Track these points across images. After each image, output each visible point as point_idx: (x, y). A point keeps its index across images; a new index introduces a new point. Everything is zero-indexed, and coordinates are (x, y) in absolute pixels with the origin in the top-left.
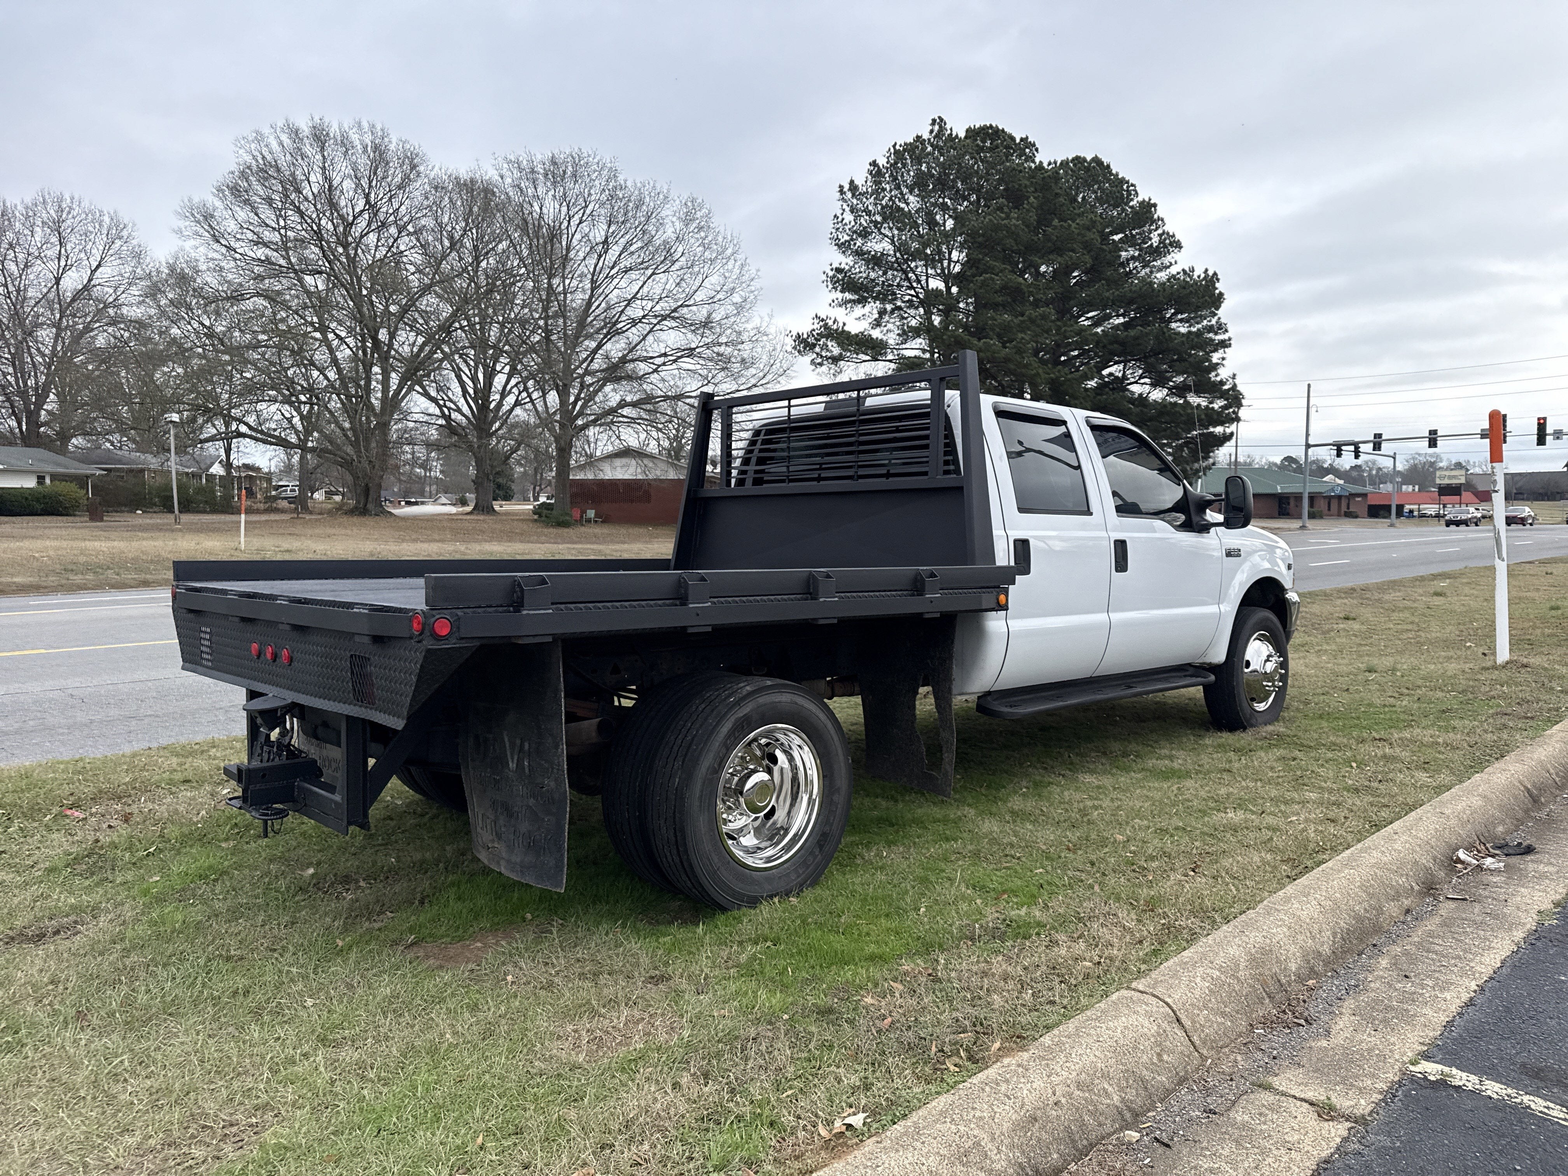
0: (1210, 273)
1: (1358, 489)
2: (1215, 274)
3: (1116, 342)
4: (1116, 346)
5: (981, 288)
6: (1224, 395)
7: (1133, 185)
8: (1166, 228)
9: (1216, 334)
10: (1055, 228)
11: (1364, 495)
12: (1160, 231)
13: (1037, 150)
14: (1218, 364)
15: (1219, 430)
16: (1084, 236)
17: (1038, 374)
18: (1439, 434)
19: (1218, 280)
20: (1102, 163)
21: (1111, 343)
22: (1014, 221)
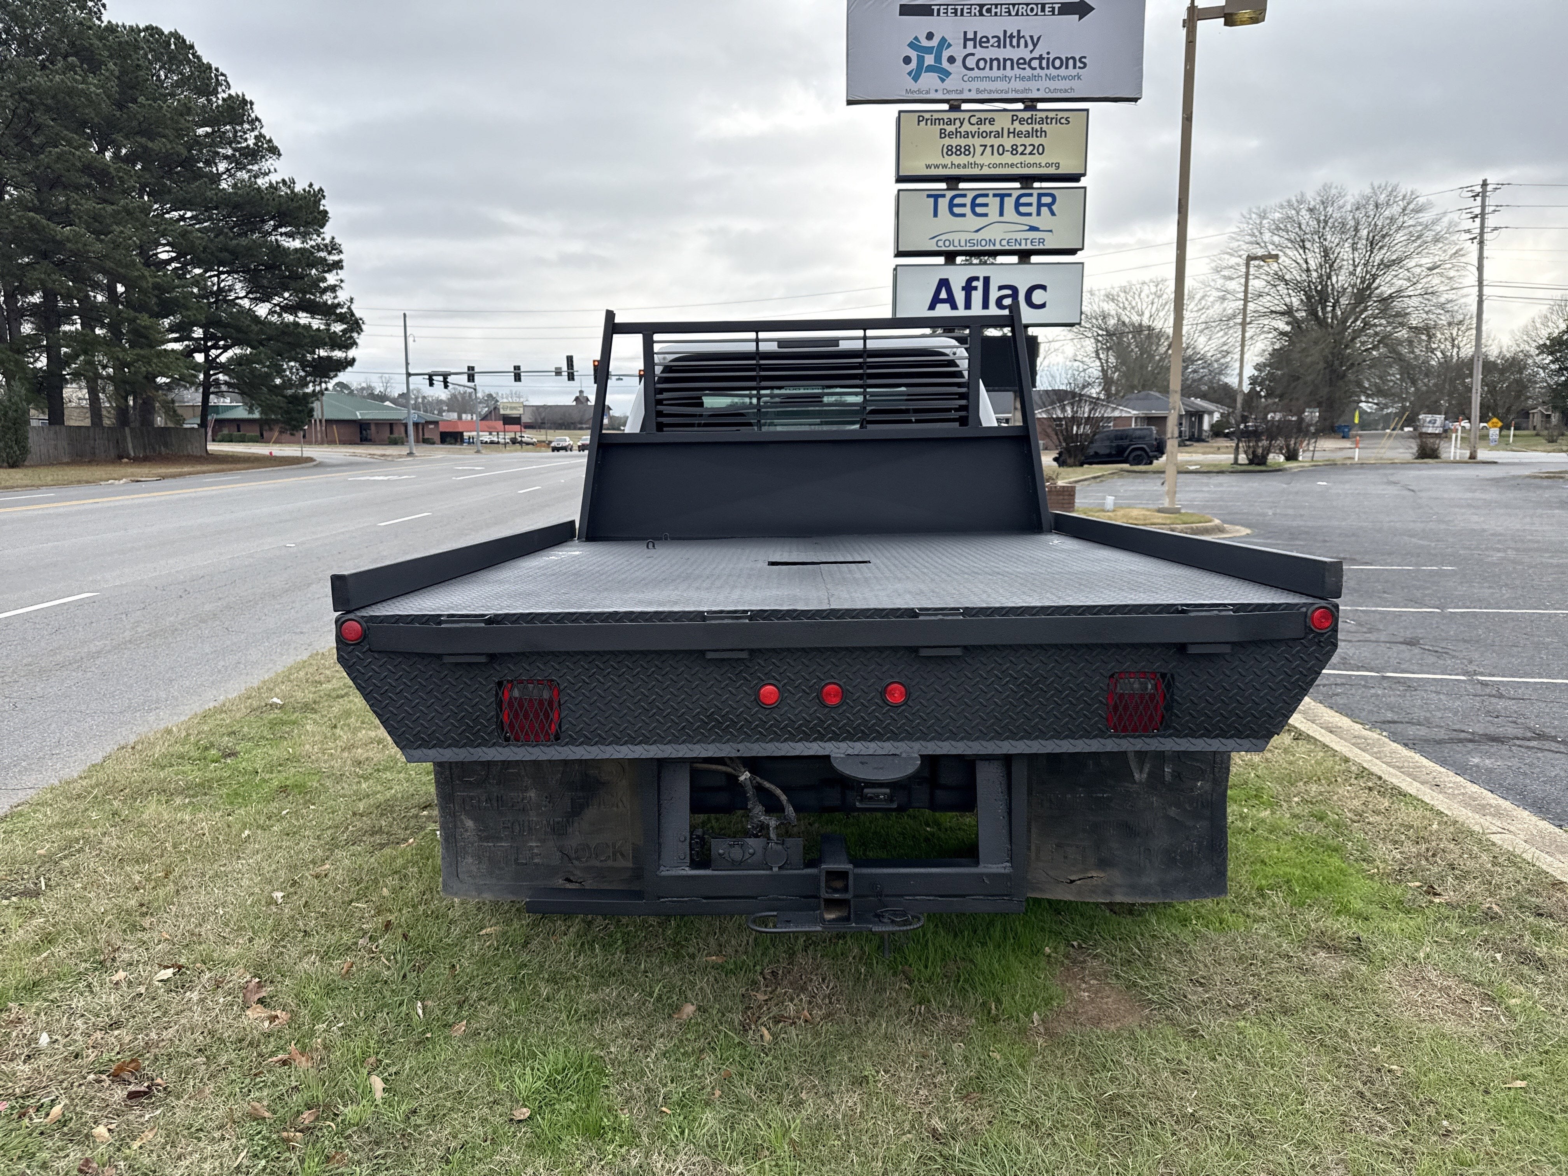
0: (316, 188)
1: (430, 417)
2: (321, 190)
3: (227, 250)
4: (226, 254)
5: (56, 162)
6: (341, 318)
7: (222, 75)
8: (263, 131)
9: (330, 253)
10: (142, 106)
11: (436, 423)
12: (256, 133)
13: (104, 6)
14: (336, 286)
15: (338, 354)
16: (177, 122)
17: (143, 277)
18: (522, 369)
19: (324, 197)
20: (184, 41)
21: (221, 250)
22: (93, 89)
